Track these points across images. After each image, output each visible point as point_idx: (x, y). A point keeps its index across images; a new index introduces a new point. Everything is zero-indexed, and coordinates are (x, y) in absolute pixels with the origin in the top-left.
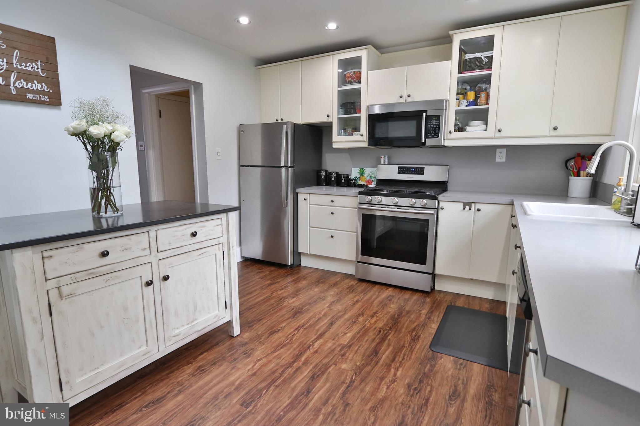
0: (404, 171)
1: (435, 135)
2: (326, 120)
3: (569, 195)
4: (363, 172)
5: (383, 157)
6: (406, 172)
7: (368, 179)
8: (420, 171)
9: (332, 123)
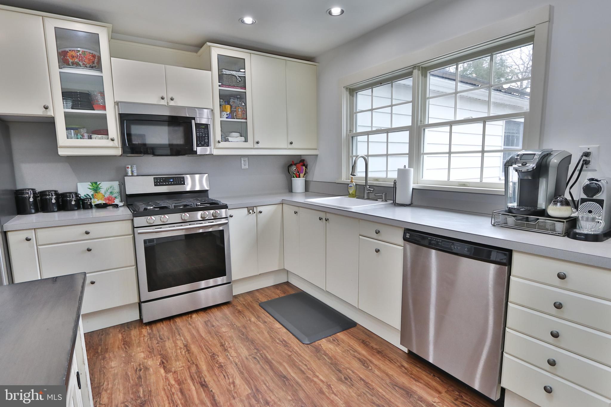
0: (162, 182)
1: (205, 144)
2: (41, 114)
3: (293, 191)
4: (97, 187)
5: (130, 166)
6: (164, 183)
7: (107, 196)
8: (181, 181)
9: (53, 118)
